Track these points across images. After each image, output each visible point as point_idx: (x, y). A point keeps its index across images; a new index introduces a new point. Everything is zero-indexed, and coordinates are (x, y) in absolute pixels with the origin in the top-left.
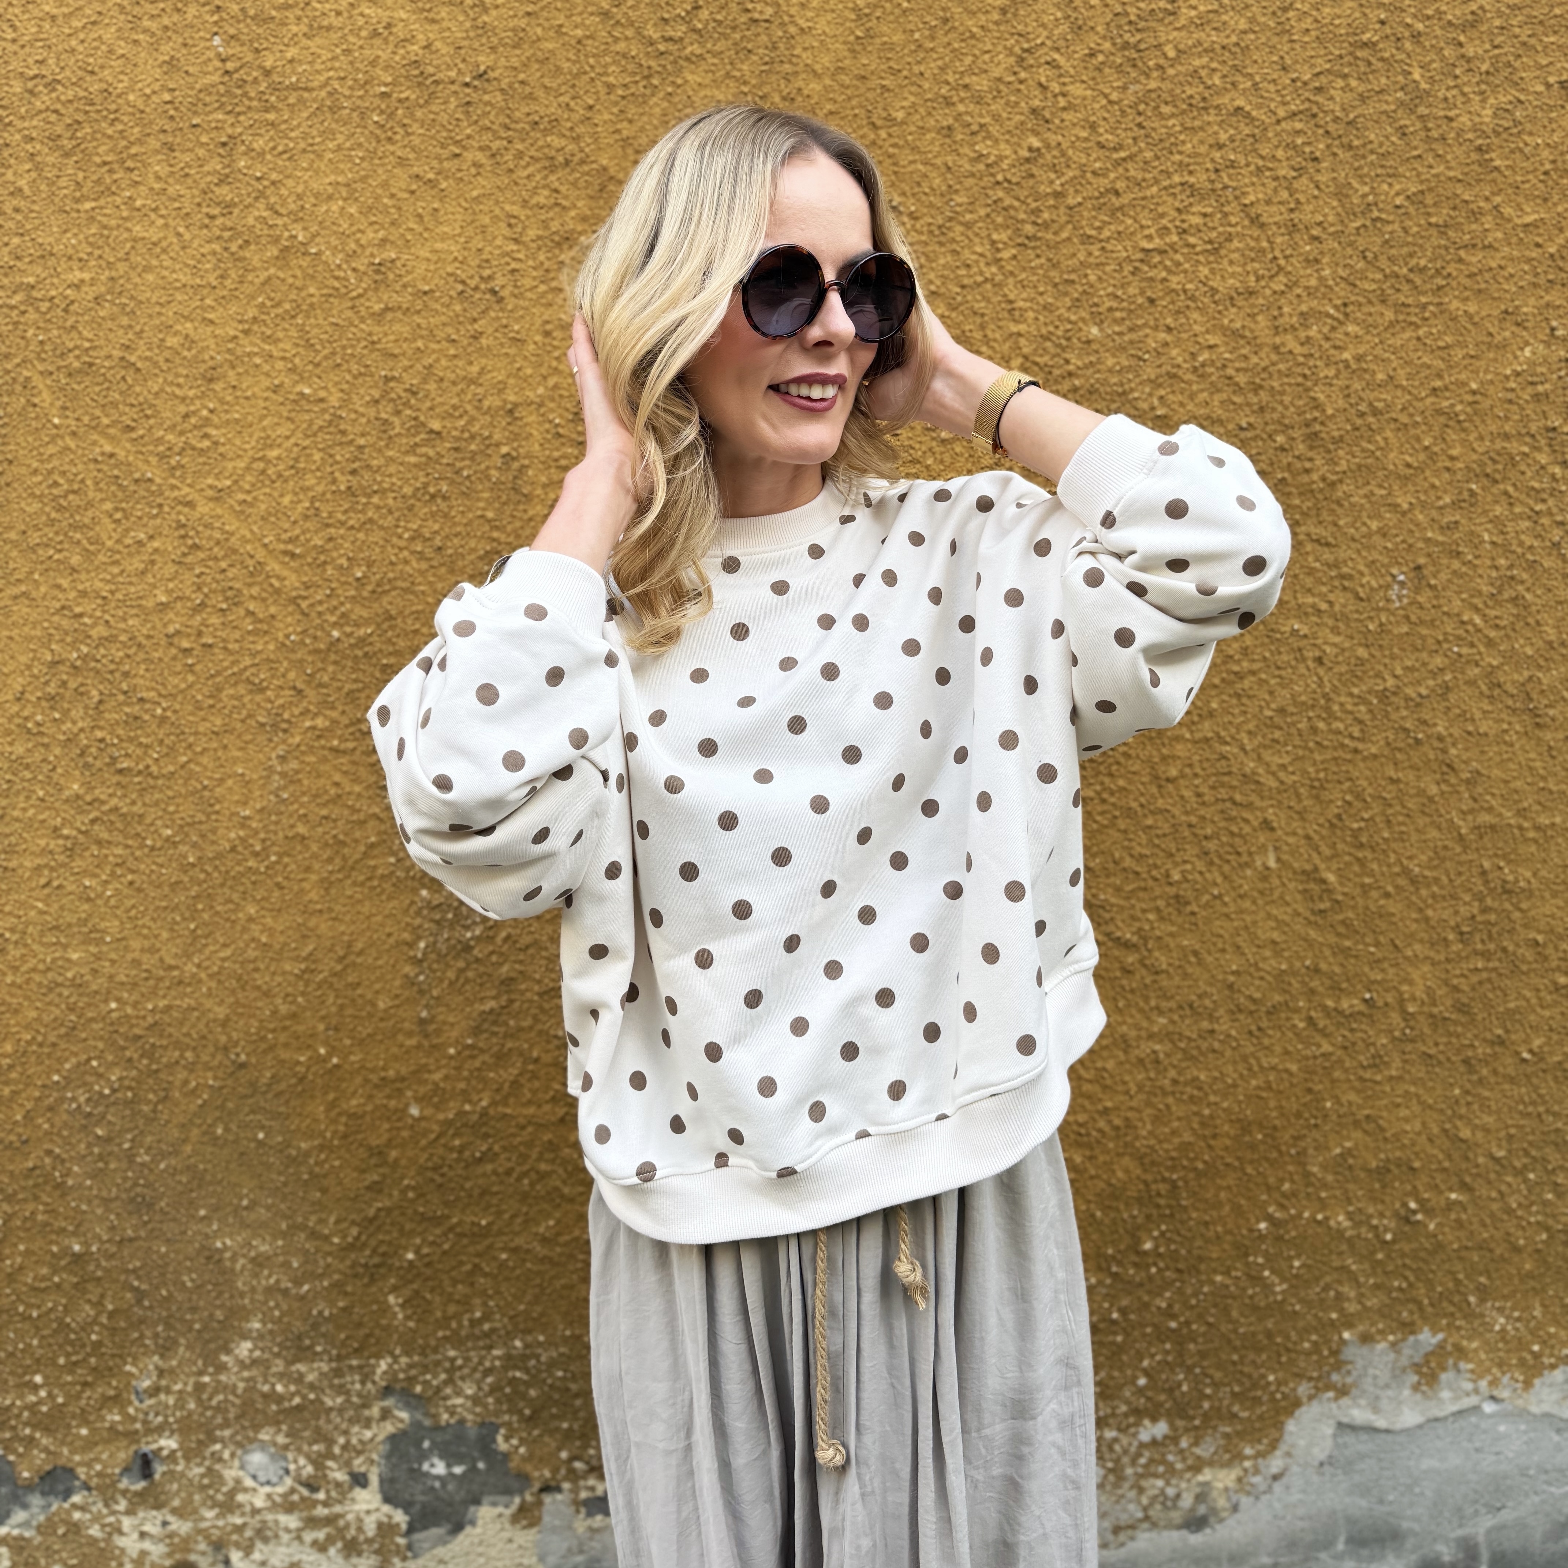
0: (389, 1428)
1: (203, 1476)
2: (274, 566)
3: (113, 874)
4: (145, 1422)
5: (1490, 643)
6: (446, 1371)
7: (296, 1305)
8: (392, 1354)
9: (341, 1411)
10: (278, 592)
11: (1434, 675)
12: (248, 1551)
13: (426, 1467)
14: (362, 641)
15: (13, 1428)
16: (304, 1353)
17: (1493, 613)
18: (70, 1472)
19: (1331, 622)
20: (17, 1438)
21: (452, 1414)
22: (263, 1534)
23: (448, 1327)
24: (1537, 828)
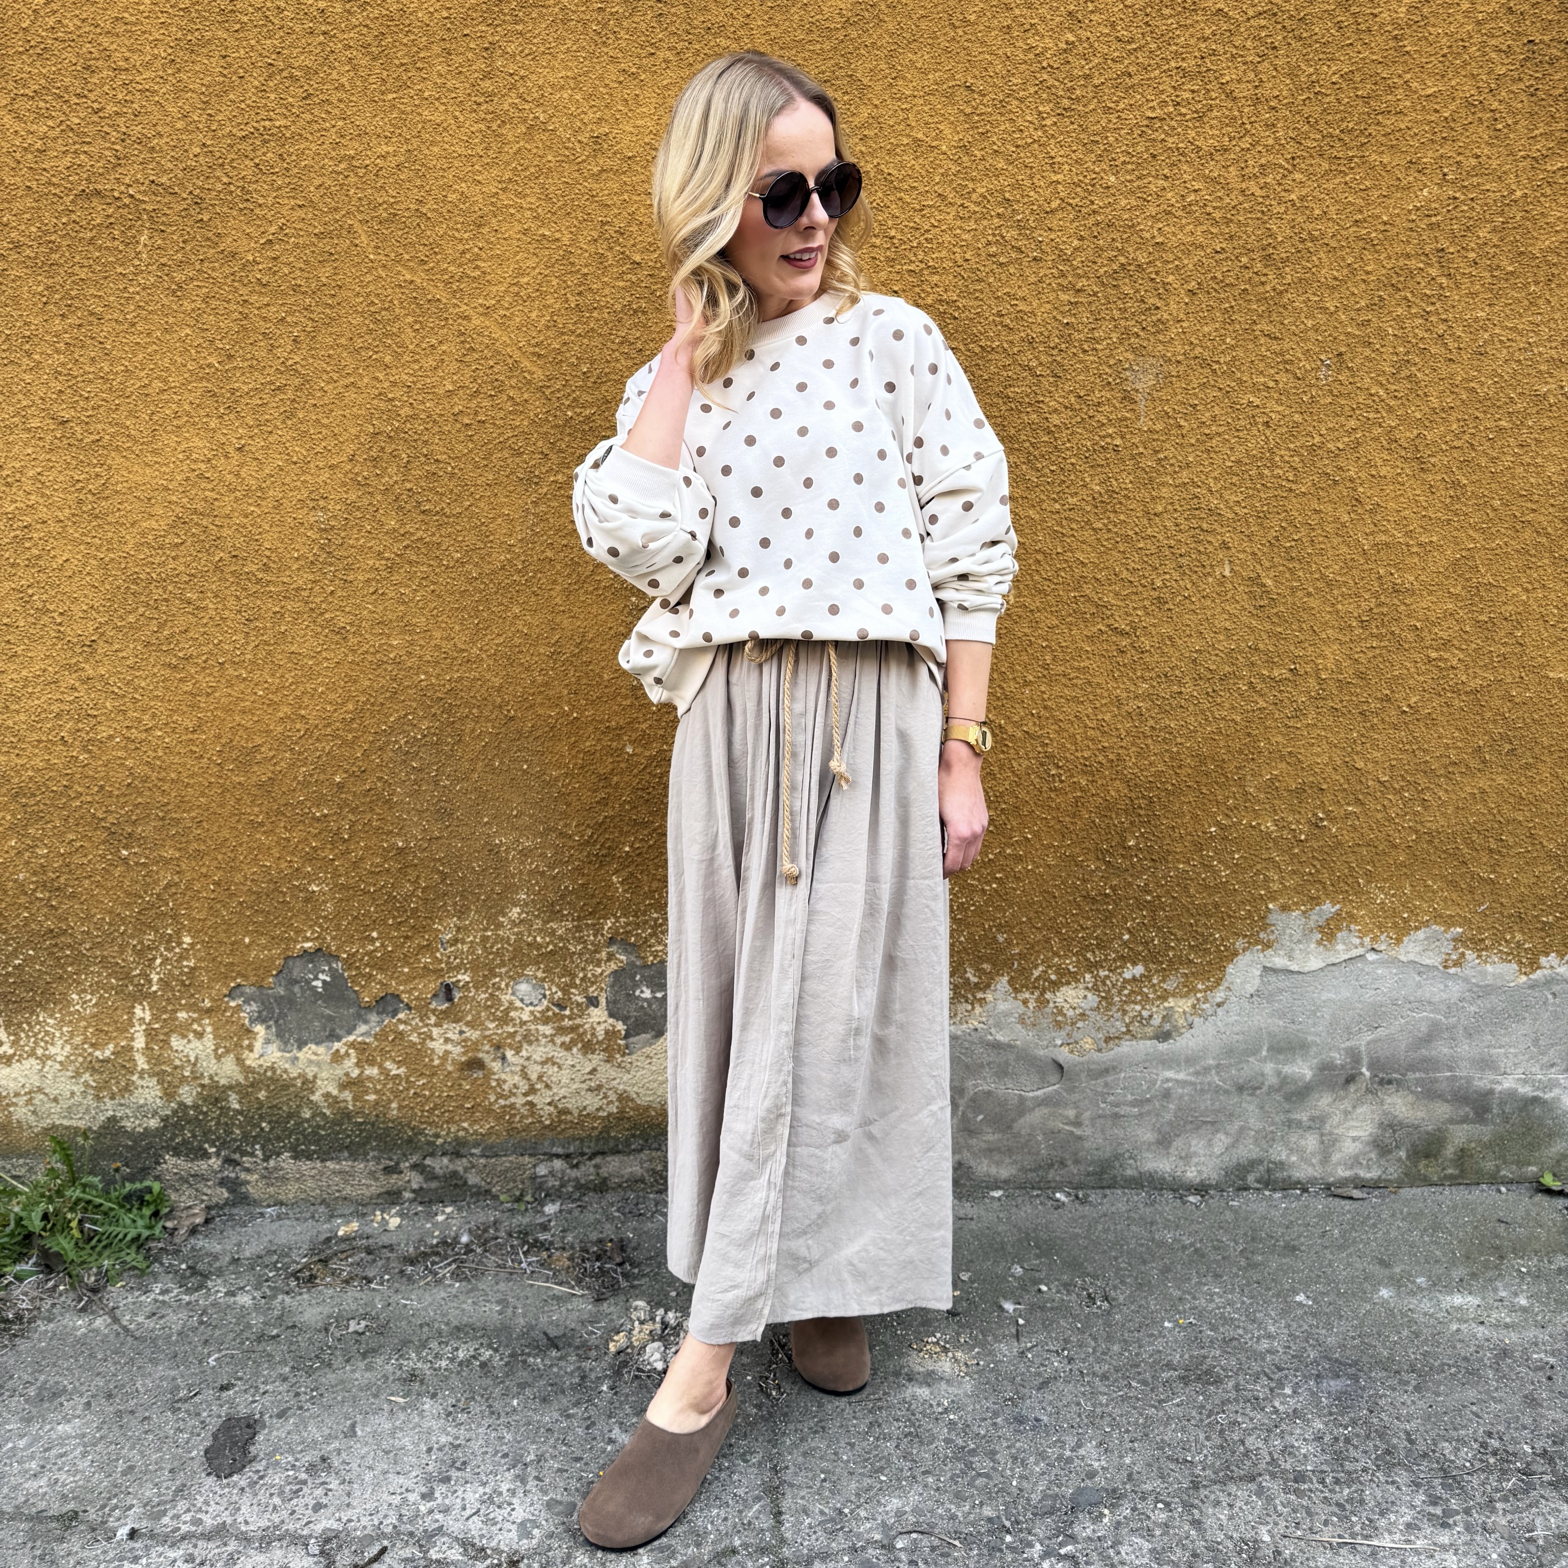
0: (613, 966)
1: (487, 999)
2: (526, 363)
3: (420, 584)
4: (447, 963)
5: (1390, 410)
6: (652, 927)
7: (549, 883)
8: (614, 915)
9: (581, 954)
10: (529, 382)
11: (1349, 433)
12: (518, 1050)
13: (637, 993)
14: (588, 418)
15: (358, 968)
16: (555, 915)
17: (1394, 387)
18: (397, 997)
19: (1276, 396)
20: (360, 974)
21: (655, 957)
22: (528, 1038)
23: (653, 898)
24: (1420, 545)
